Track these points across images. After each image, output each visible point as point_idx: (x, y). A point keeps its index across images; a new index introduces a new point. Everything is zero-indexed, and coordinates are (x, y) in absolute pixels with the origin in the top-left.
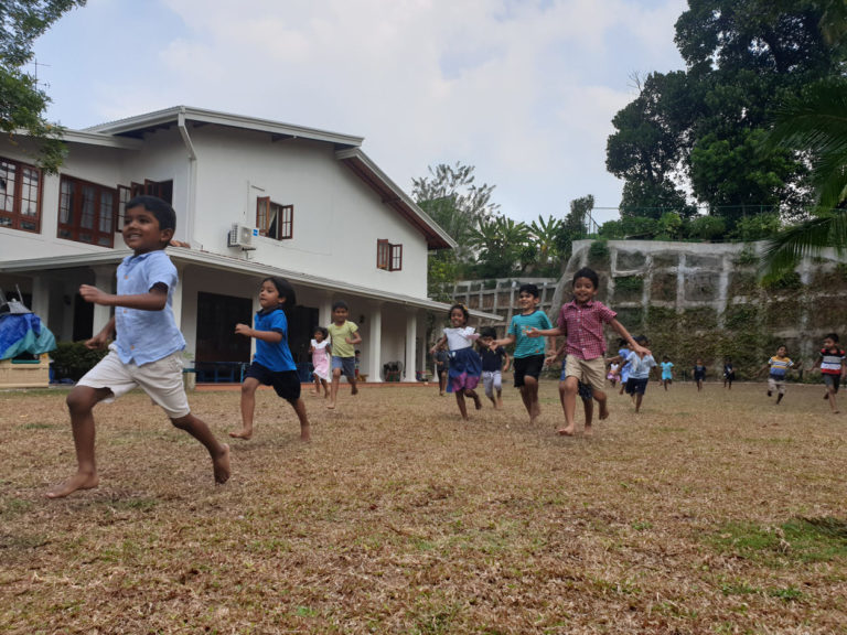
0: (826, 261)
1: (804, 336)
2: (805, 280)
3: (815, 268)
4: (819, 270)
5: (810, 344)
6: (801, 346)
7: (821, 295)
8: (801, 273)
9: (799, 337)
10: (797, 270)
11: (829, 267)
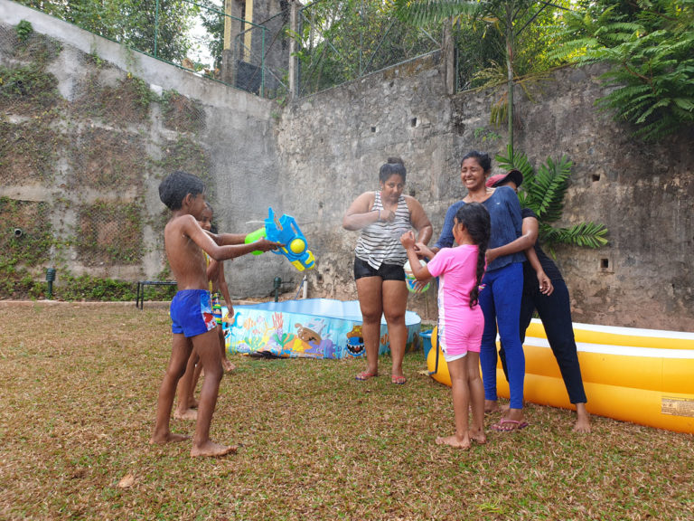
0: (106, 65)
1: (60, 201)
2: (65, 90)
3: (85, 72)
4: (94, 79)
5: (71, 218)
6: (54, 219)
7: (96, 124)
8: (59, 76)
9: (51, 201)
10: (52, 69)
11: (110, 78)
